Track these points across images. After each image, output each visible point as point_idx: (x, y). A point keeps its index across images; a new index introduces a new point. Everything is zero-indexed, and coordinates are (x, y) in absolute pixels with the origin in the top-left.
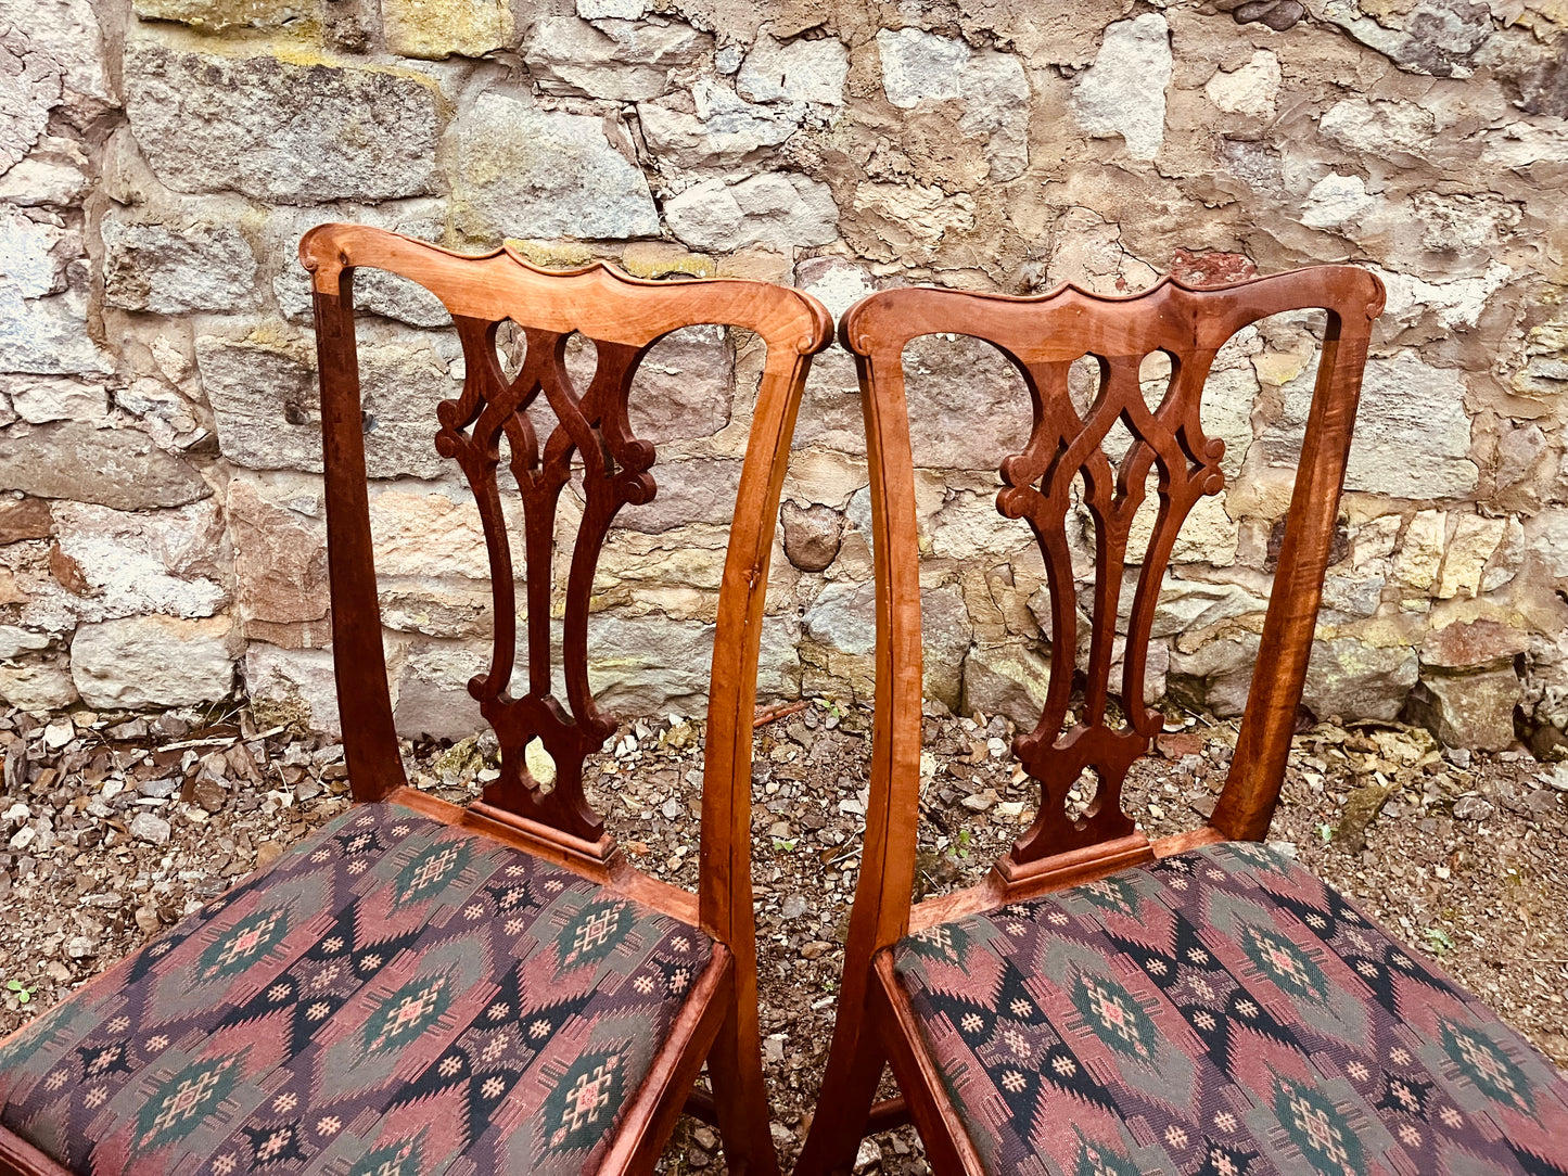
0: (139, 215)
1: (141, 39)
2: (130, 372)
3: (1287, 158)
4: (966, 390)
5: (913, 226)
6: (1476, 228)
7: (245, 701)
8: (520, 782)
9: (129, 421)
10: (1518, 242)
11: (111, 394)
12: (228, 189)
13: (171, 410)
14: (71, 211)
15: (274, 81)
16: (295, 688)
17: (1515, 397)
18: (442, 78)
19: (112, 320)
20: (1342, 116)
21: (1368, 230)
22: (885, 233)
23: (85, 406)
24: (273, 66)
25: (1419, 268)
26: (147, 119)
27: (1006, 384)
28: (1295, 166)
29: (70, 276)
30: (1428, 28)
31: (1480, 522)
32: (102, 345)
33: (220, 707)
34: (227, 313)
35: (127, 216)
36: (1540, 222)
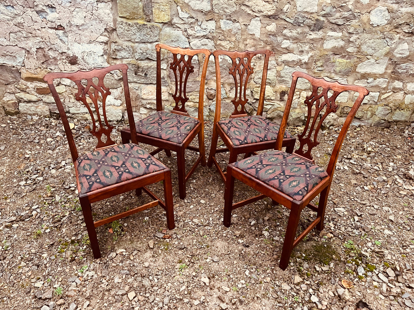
0: (117, 44)
1: (120, 19)
3: (278, 37)
5: (225, 46)
6: (306, 48)
7: (124, 120)
9: (111, 75)
10: (313, 50)
12: (130, 40)
13: (118, 73)
14: (106, 43)
15: (138, 26)
17: (315, 73)
18: (160, 25)
19: (110, 59)
20: (285, 31)
21: (290, 48)
22: (221, 48)
24: (138, 24)
25: (298, 54)
26: (119, 30)
28: (279, 39)
29: (105, 53)
30: (297, 19)
32: (108, 63)
33: (120, 121)
34: (128, 58)
35: (115, 44)
36: (316, 47)
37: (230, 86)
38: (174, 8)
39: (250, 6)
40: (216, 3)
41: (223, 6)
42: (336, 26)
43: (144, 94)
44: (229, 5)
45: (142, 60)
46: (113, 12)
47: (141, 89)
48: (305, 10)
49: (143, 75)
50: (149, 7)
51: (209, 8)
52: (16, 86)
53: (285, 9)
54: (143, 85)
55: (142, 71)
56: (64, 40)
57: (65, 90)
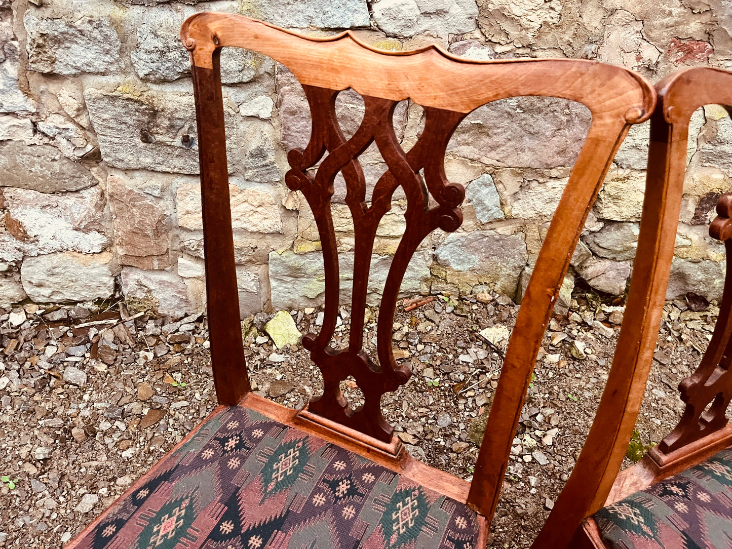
0: (47, 13)
2: (45, 111)
4: (541, 122)
5: (523, 21)
7: (121, 298)
8: (337, 402)
9: (46, 140)
11: (35, 124)
13: (72, 134)
14: (5, 10)
16: (150, 291)
19: (33, 79)
22: (505, 25)
23: (20, 131)
27: (564, 119)
29: (6, 52)
32: (28, 94)
33: (108, 301)
34: (103, 74)
35: (39, 13)
37: (520, 179)
43: (188, 213)
45: (164, 81)
47: (174, 196)
49: (178, 142)
54: (180, 181)
55: (172, 126)
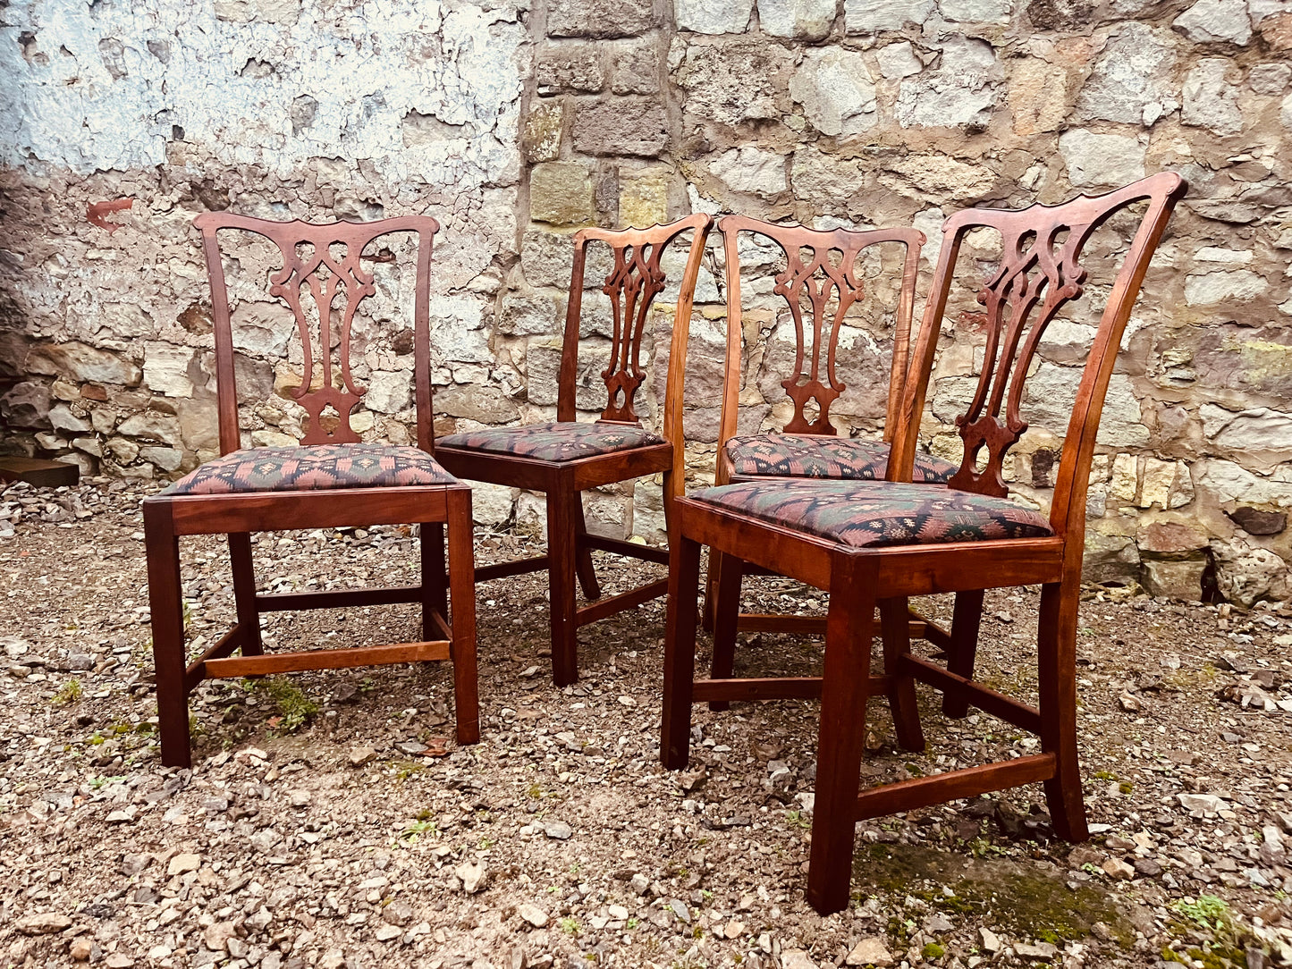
0: (517, 294)
1: (531, 227)
2: (500, 362)
7: (514, 524)
9: (495, 383)
10: (1143, 307)
11: (490, 372)
12: (552, 285)
13: (512, 378)
14: (493, 296)
16: (537, 516)
17: (1162, 389)
19: (498, 340)
23: (480, 376)
25: (1091, 321)
26: (528, 257)
27: (879, 373)
29: (487, 321)
31: (1158, 463)
32: (492, 351)
33: (504, 526)
34: (542, 334)
35: (513, 295)
36: (1155, 298)
38: (679, 191)
39: (908, 173)
40: (803, 170)
41: (823, 177)
42: (1223, 230)
44: (840, 173)
46: (519, 211)
48: (1101, 180)
50: (609, 191)
51: (781, 186)
52: (258, 409)
53: (1027, 180)
56: (389, 287)
57: (371, 425)
